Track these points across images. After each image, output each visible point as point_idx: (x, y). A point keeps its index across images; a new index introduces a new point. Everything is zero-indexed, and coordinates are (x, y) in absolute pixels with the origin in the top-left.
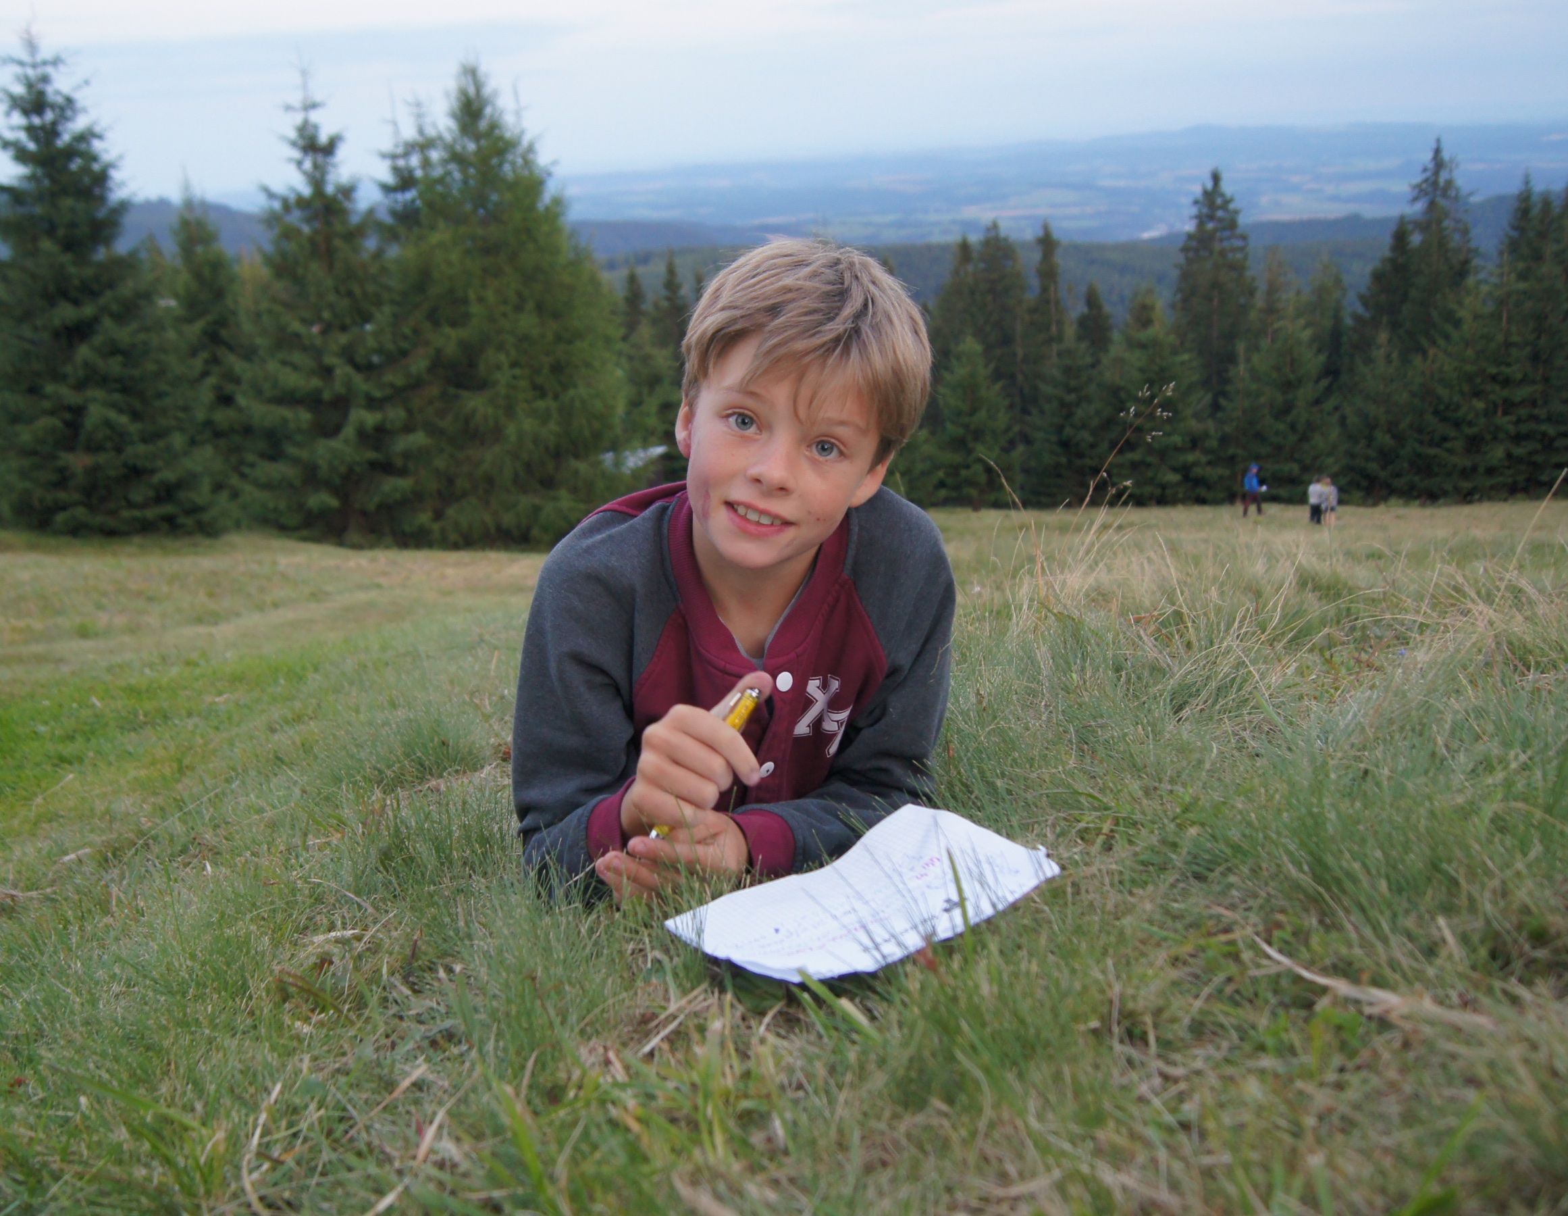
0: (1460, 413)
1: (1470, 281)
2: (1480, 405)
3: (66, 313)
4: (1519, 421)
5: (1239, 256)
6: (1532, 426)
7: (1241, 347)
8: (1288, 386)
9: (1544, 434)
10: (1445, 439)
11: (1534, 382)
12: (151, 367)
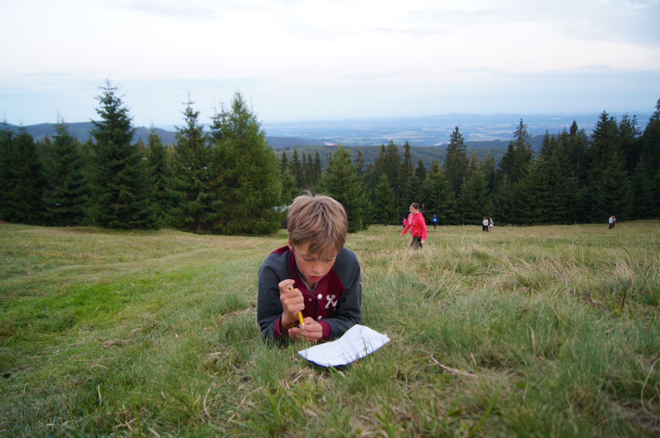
0: (528, 199)
1: (531, 161)
2: (534, 197)
3: (115, 162)
4: (546, 202)
5: (464, 152)
6: (550, 203)
7: (464, 179)
8: (478, 190)
9: (553, 206)
10: (524, 207)
11: (550, 190)
12: (140, 179)
